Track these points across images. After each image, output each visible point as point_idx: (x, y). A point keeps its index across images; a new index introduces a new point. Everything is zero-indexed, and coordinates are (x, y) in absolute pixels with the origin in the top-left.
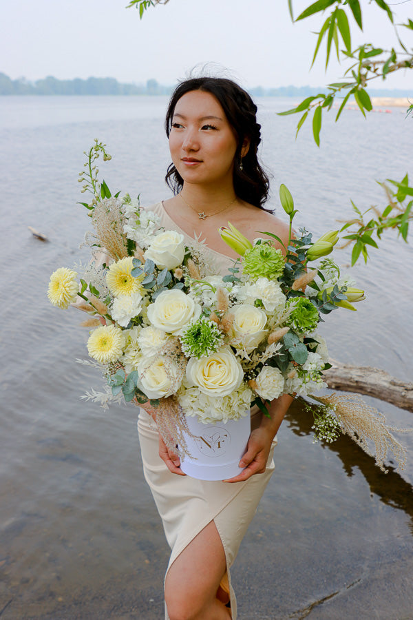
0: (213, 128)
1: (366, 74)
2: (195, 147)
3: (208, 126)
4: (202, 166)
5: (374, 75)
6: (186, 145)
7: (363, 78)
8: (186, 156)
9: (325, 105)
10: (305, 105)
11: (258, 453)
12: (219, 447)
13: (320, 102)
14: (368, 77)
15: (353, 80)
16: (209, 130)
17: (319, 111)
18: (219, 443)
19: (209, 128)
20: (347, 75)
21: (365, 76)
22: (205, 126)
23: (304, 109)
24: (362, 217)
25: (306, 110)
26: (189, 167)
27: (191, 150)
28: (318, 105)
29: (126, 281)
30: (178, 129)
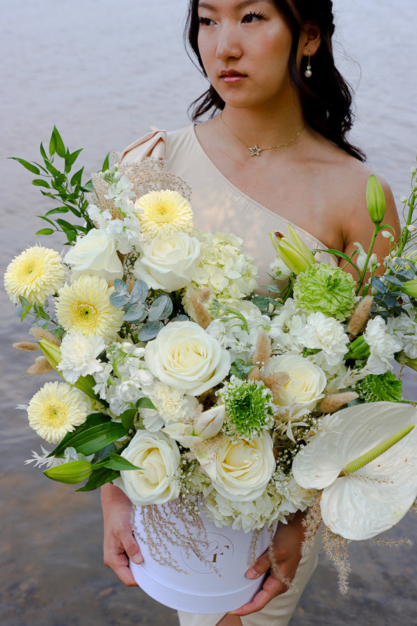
0: (260, 17)
2: (235, 52)
4: (247, 82)
6: (221, 52)
8: (224, 68)
12: (214, 561)
16: (254, 22)
18: (215, 555)
19: (254, 19)
22: (247, 16)
26: (231, 86)
27: (231, 59)
29: (87, 313)
30: (208, 27)
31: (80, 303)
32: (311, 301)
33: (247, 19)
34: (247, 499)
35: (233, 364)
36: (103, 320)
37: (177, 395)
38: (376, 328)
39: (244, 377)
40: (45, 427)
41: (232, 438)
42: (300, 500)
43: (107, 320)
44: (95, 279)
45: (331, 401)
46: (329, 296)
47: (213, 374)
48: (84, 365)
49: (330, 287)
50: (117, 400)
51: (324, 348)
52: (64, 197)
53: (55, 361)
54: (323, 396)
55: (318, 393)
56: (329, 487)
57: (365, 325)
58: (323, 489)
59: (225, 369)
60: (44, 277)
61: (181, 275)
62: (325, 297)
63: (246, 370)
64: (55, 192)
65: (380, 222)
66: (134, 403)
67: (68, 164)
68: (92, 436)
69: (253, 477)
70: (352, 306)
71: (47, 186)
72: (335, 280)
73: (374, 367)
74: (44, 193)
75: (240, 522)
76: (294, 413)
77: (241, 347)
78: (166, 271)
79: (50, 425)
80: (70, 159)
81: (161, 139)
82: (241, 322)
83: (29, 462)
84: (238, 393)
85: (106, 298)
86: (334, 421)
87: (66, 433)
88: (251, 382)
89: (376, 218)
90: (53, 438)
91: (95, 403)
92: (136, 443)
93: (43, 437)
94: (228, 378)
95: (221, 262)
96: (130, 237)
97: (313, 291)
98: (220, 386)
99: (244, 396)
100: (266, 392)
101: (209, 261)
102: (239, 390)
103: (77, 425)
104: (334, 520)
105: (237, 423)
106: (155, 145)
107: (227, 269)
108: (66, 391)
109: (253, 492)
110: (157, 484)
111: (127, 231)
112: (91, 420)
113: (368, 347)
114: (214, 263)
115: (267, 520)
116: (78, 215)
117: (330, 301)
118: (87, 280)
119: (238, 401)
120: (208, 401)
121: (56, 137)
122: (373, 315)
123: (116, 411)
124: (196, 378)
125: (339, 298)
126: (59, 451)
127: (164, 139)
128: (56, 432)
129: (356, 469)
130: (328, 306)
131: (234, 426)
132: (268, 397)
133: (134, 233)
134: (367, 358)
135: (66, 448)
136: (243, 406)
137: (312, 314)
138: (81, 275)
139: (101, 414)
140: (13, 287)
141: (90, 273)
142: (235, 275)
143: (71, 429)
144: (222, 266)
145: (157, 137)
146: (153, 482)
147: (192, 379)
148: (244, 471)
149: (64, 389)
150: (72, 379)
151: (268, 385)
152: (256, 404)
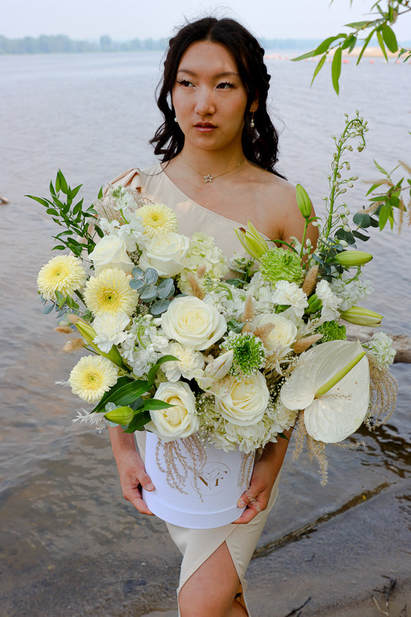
0: (231, 86)
1: (398, 7)
2: (212, 110)
3: (226, 84)
4: (218, 132)
5: (406, 9)
7: (393, 12)
8: (200, 121)
9: (345, 47)
10: (324, 47)
11: (261, 492)
12: (217, 485)
13: (340, 44)
14: (400, 11)
15: (380, 16)
16: (226, 89)
17: (338, 54)
18: (217, 480)
19: (226, 86)
20: (373, 11)
21: (396, 10)
23: (323, 52)
24: (389, 177)
25: (325, 53)
26: (204, 134)
27: (207, 114)
28: (338, 47)
29: (110, 298)
30: (186, 88)
31: (105, 290)
32: (275, 274)
33: (222, 86)
34: (252, 423)
35: (229, 323)
36: (124, 301)
37: (189, 351)
38: (323, 288)
39: (239, 331)
40: (85, 391)
41: (237, 378)
42: (286, 422)
43: (127, 301)
44: (116, 270)
45: (302, 343)
46: (287, 269)
47: (212, 336)
48: (116, 336)
49: (287, 262)
50: (142, 363)
51: (292, 304)
52: (68, 222)
53: (91, 337)
54: (295, 341)
55: (293, 338)
56: (308, 407)
57: (315, 287)
58: (304, 410)
59: (224, 328)
60: (71, 276)
61: (178, 262)
62: (284, 270)
63: (240, 326)
64: (61, 219)
65: (308, 217)
66: (155, 363)
67: (70, 198)
68: (124, 392)
69: (254, 406)
70: (302, 276)
71: (57, 214)
72: (289, 257)
73: (327, 315)
74: (54, 219)
75: (245, 444)
76: (281, 353)
77: (230, 312)
78: (167, 259)
79: (90, 388)
80: (71, 195)
81: (136, 174)
82: (228, 294)
83: (75, 420)
84: (239, 342)
85: (126, 283)
86: (309, 356)
87: (104, 392)
88: (245, 334)
89: (306, 214)
90: (94, 398)
91: (120, 371)
92: (161, 393)
93: (85, 399)
94: (226, 334)
95: (203, 253)
96: (136, 236)
97: (275, 266)
98: (221, 341)
99: (243, 344)
100: (257, 340)
101: (194, 253)
102: (238, 340)
103: (112, 386)
104: (316, 430)
105: (241, 364)
106: (133, 178)
107: (208, 257)
108: (100, 360)
109: (255, 418)
110: (180, 422)
111: (133, 232)
112: (121, 381)
113: (320, 301)
114: (198, 254)
115: (262, 442)
116: (81, 235)
117: (288, 273)
118: (109, 271)
119: (239, 348)
120: (214, 351)
121: (60, 176)
122: (318, 280)
123: (139, 372)
124: (204, 335)
125: (293, 270)
126: (101, 407)
127: (138, 173)
128: (96, 393)
129: (325, 392)
130: (287, 276)
131: (239, 367)
132: (260, 343)
133: (140, 234)
134: (321, 310)
135: (106, 403)
136: (244, 352)
137: (279, 281)
138: (102, 270)
139: (126, 377)
140: (47, 286)
141: (110, 266)
142: (215, 261)
143: (108, 389)
144: (203, 256)
145: (134, 172)
146: (176, 422)
147: (202, 336)
148: (247, 403)
149: (98, 359)
150: (106, 348)
151: (257, 335)
152: (254, 348)
